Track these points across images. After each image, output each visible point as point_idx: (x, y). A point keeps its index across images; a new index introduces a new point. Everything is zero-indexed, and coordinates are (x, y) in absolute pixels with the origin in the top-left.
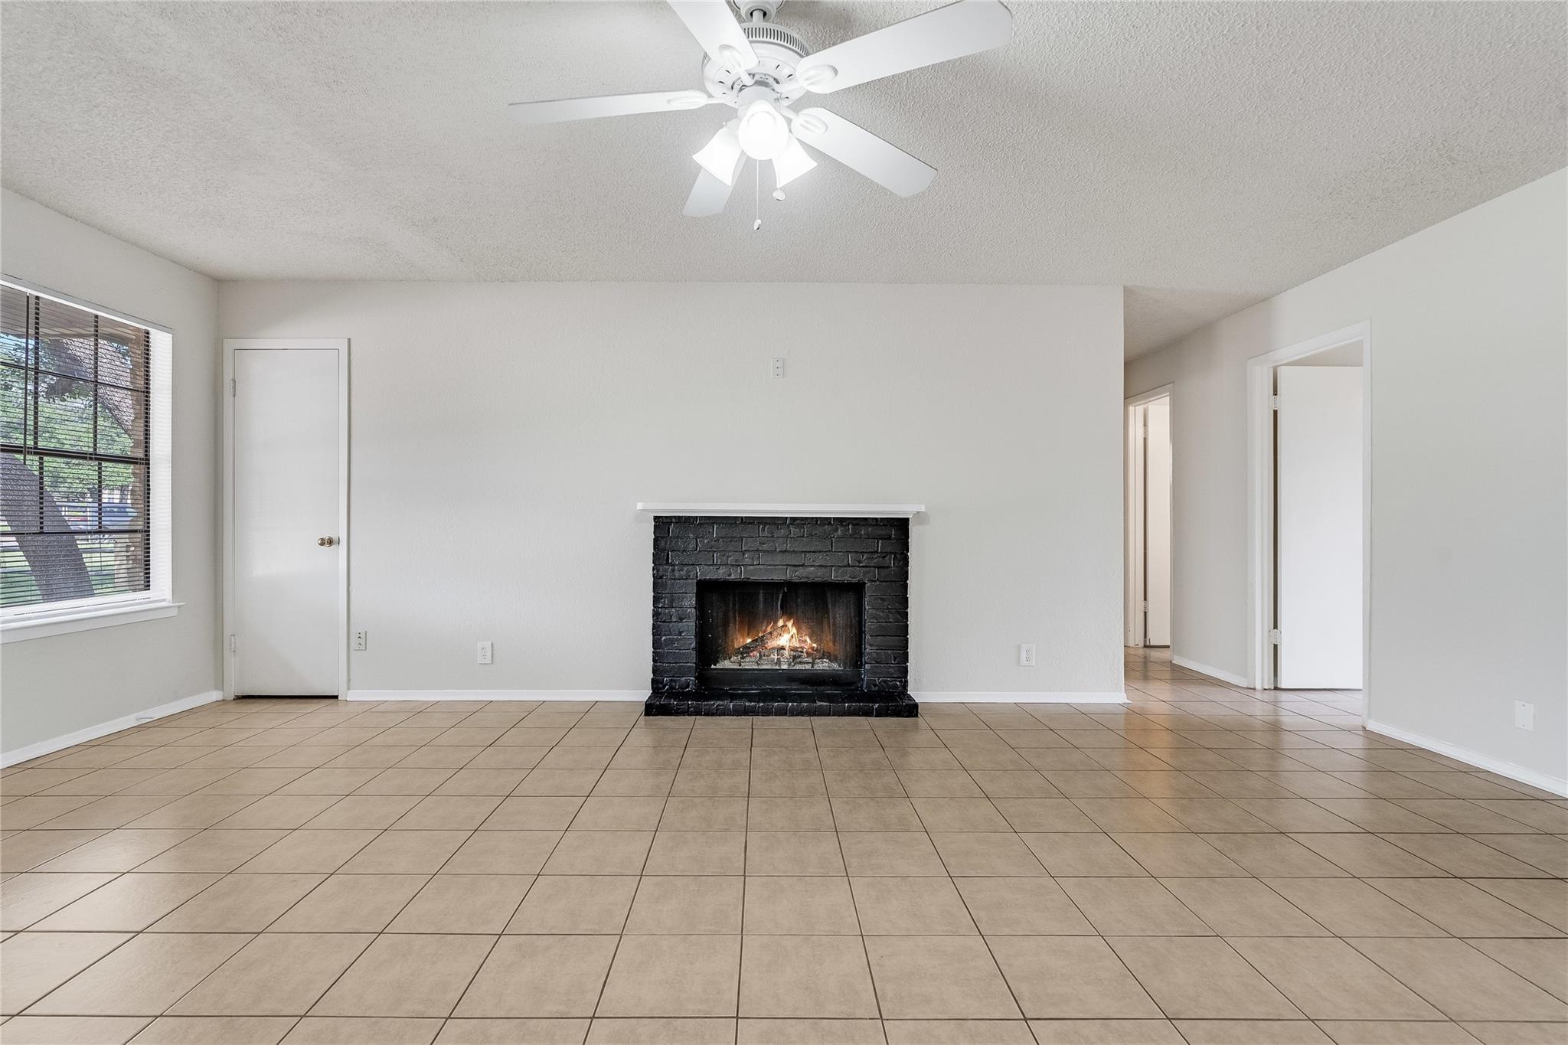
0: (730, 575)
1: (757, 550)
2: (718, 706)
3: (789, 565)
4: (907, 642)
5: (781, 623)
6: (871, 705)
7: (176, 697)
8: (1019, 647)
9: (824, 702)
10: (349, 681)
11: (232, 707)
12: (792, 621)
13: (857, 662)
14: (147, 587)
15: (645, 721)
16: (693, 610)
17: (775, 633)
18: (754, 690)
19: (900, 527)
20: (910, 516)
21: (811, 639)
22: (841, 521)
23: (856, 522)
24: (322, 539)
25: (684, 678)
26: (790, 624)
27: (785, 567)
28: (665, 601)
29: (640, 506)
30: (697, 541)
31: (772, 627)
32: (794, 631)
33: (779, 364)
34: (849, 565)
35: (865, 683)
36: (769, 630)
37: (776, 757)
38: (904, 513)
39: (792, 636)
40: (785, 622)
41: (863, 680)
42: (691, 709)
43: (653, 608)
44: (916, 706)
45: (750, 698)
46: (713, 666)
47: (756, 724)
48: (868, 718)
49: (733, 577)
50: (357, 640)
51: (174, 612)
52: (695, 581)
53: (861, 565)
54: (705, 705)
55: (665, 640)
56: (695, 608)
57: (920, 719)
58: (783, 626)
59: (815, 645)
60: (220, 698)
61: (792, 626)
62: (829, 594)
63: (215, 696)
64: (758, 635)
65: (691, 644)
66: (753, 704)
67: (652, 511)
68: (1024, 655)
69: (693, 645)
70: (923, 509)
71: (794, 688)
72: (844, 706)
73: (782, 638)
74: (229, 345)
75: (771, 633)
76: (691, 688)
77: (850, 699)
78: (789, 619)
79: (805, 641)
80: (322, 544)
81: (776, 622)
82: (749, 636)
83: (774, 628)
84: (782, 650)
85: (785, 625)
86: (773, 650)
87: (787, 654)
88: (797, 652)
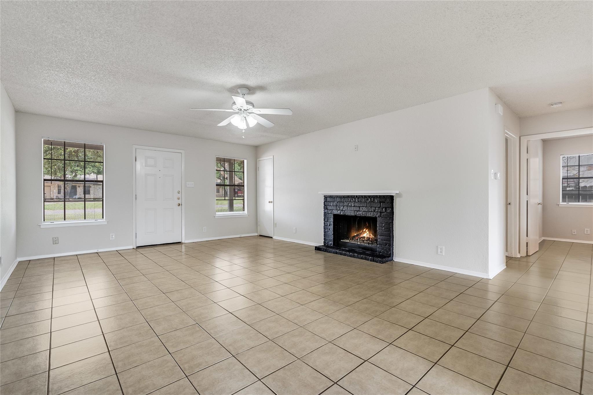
2: (330, 250)
5: (364, 230)
7: (248, 233)
8: (437, 247)
10: (274, 234)
11: (259, 237)
12: (367, 230)
14: (244, 211)
17: (363, 233)
19: (392, 198)
20: (394, 195)
22: (369, 196)
23: (374, 197)
24: (269, 202)
25: (330, 242)
26: (367, 231)
28: (326, 220)
30: (333, 202)
32: (368, 232)
33: (356, 147)
34: (372, 211)
38: (392, 193)
39: (367, 234)
42: (324, 250)
45: (343, 250)
46: (341, 240)
50: (275, 225)
51: (247, 216)
52: (333, 214)
55: (327, 231)
56: (333, 222)
59: (373, 236)
60: (257, 235)
63: (256, 234)
64: (358, 233)
66: (340, 251)
67: (323, 194)
68: (439, 250)
69: (332, 233)
70: (398, 192)
73: (364, 235)
74: (258, 160)
75: (361, 233)
76: (332, 245)
78: (366, 229)
79: (371, 235)
80: (269, 203)
81: (363, 230)
82: (356, 233)
83: (363, 232)
84: (364, 237)
85: (366, 231)
86: (362, 238)
87: (366, 239)
88: (368, 239)
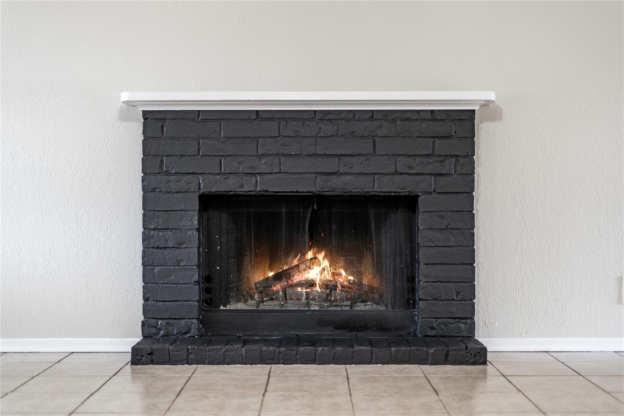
0: (242, 186)
1: (277, 155)
2: (226, 351)
3: (318, 173)
4: (474, 272)
5: (310, 255)
6: (425, 349)
9: (365, 346)
12: (323, 254)
13: (408, 300)
15: (132, 370)
16: (195, 233)
17: (302, 267)
18: (275, 336)
20: (476, 108)
21: (346, 270)
22: (386, 114)
23: (406, 116)
26: (321, 256)
27: (313, 176)
28: (158, 221)
29: (125, 96)
30: (199, 142)
31: (299, 260)
32: (326, 263)
34: (396, 173)
35: (419, 325)
36: (295, 262)
37: (296, 401)
38: (467, 102)
39: (324, 269)
40: (314, 254)
41: (416, 323)
42: (191, 356)
43: (142, 230)
44: (484, 350)
45: (268, 342)
46: (222, 308)
47: (274, 372)
48: (421, 366)
49: (246, 189)
52: (197, 195)
53: (413, 172)
54: (209, 351)
55: (159, 271)
56: (198, 230)
57: (489, 367)
58: (311, 259)
59: (351, 278)
61: (324, 259)
62: (372, 212)
64: (282, 268)
65: (192, 276)
66: (271, 348)
67: (140, 104)
69: (196, 278)
70: (491, 96)
71: (327, 332)
72: (391, 351)
73: (311, 272)
75: (297, 266)
76: (194, 332)
77: (398, 343)
78: (319, 252)
79: (340, 274)
81: (304, 254)
82: (271, 269)
83: (302, 261)
84: (311, 284)
85: (315, 258)
86: (300, 284)
87: (318, 288)
88: (330, 287)
